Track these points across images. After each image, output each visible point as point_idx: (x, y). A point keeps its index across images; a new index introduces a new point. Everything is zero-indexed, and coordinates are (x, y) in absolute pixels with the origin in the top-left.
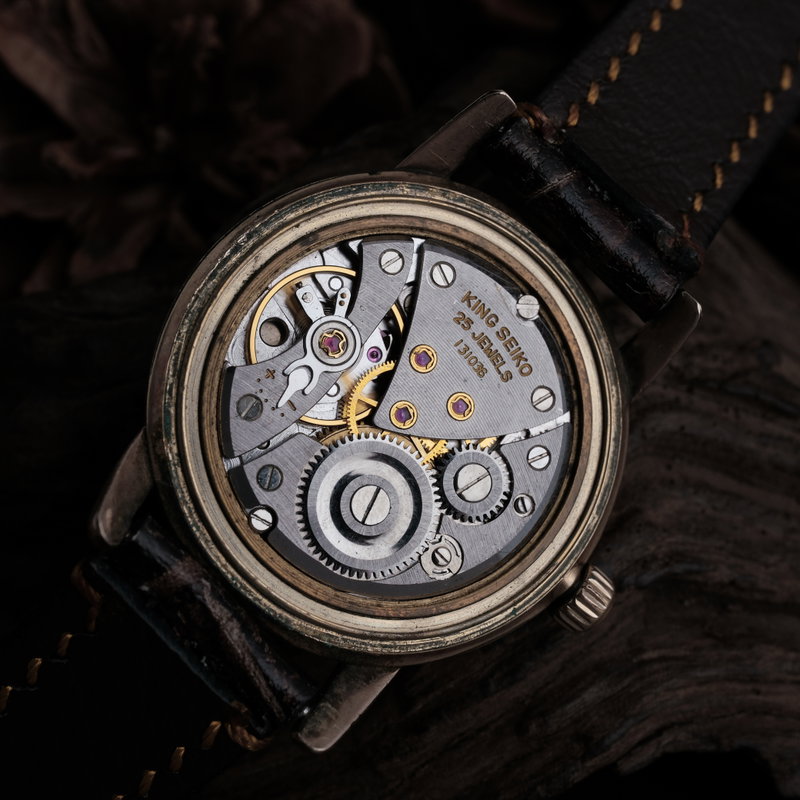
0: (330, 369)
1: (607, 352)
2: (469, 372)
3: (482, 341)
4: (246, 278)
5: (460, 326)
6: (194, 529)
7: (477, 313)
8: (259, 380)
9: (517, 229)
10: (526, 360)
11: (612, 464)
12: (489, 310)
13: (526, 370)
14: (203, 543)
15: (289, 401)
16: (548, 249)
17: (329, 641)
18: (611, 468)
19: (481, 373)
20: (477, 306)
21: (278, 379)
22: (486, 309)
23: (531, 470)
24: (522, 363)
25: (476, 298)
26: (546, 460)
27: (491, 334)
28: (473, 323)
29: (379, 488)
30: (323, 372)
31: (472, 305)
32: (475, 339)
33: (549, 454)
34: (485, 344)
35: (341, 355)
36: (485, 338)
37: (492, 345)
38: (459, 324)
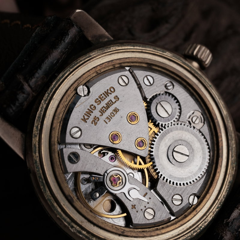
0: (127, 180)
1: (96, 52)
2: (118, 116)
3: (102, 112)
4: (92, 226)
5: (98, 122)
6: (201, 229)
7: (91, 115)
8: (137, 212)
10: (108, 90)
11: (144, 47)
12: (88, 109)
13: (112, 90)
14: (206, 224)
15: (144, 196)
16: (54, 83)
17: (234, 163)
18: (146, 47)
19: (117, 110)
20: (87, 115)
21: (135, 203)
22: (88, 111)
23: (154, 84)
24: (109, 92)
25: (84, 116)
26: (149, 77)
27: (99, 107)
28: (96, 116)
29: (174, 151)
30: (129, 183)
31: (87, 117)
32: (103, 114)
33: (146, 76)
34: (104, 110)
35: (121, 176)
36: (101, 110)
37: (104, 106)
38: (97, 123)
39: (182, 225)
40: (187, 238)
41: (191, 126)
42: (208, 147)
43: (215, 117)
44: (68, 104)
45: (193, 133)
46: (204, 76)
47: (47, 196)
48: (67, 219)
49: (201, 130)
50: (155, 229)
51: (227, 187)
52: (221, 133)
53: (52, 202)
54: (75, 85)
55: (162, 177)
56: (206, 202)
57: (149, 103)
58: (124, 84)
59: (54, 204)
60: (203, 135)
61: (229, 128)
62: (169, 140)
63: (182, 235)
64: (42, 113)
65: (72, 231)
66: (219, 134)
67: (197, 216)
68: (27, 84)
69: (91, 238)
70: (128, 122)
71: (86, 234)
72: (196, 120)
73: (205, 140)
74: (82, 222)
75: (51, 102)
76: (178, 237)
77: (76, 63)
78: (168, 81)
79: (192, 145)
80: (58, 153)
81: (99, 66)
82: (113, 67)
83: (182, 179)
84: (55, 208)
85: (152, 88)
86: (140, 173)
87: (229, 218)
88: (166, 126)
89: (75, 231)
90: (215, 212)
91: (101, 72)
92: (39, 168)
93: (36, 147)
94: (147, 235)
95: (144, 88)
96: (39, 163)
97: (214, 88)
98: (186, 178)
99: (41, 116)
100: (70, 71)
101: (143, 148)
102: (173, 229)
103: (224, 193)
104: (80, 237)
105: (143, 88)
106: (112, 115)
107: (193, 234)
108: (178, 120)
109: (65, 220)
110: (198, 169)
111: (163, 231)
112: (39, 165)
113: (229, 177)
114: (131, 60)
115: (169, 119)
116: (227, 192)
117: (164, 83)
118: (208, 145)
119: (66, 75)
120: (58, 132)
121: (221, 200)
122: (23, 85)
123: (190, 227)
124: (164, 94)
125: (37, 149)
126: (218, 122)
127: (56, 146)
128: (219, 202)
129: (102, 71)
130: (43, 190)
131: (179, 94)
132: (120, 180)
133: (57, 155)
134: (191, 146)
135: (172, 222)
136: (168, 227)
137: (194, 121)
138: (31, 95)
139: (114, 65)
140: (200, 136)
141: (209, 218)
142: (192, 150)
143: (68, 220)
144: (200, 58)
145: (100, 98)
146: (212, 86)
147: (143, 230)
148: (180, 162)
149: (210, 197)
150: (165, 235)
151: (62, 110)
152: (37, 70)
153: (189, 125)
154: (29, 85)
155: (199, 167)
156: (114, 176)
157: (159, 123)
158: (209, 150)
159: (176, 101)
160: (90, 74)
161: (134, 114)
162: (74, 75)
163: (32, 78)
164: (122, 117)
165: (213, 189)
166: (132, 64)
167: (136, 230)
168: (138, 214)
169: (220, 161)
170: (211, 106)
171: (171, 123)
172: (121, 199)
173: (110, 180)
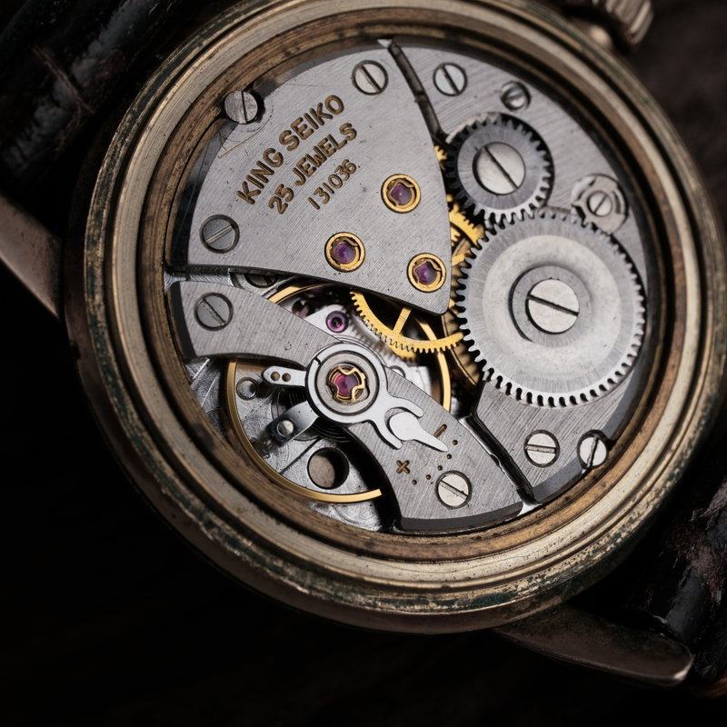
0: (383, 383)
2: (352, 185)
3: (303, 172)
4: (273, 522)
5: (290, 204)
6: (619, 540)
7: (267, 181)
8: (415, 482)
9: (128, 130)
10: (321, 105)
12: (260, 163)
13: (335, 105)
14: (633, 526)
15: (438, 434)
16: (151, 81)
17: (722, 341)
19: (351, 169)
20: (257, 181)
21: (406, 453)
22: (258, 168)
23: (467, 90)
24: (325, 110)
25: (245, 183)
26: (451, 70)
27: (293, 158)
28: (282, 186)
29: (530, 296)
30: (390, 393)
31: (256, 188)
32: (305, 180)
33: (443, 67)
34: (309, 166)
35: (362, 371)
36: (301, 167)
37: (308, 156)
38: (286, 205)
39: (557, 527)
40: (572, 567)
41: (585, 223)
42: (639, 287)
43: (660, 198)
44: (195, 148)
45: (592, 245)
46: (625, 72)
47: (129, 427)
48: (193, 500)
49: (618, 236)
50: (472, 538)
51: (699, 413)
52: (679, 245)
53: (144, 448)
54: (218, 89)
55: (494, 377)
56: (634, 456)
57: (450, 149)
58: (371, 89)
59: (151, 451)
60: (622, 250)
61: (707, 233)
62: (514, 265)
63: (558, 556)
64: (115, 171)
65: (210, 537)
66: (674, 250)
67: (605, 499)
68: (66, 77)
69: (268, 559)
70: (386, 205)
71: (254, 549)
72: (600, 204)
73: (630, 266)
74: (239, 511)
75: (142, 139)
76: (545, 562)
77: (220, 21)
78: (511, 82)
79: (590, 281)
80: (166, 297)
81: (291, 32)
82: (336, 38)
83: (557, 385)
84: (156, 465)
85: (461, 101)
86: (423, 370)
87: (708, 507)
88: (504, 220)
89: (217, 538)
90: (661, 491)
91: (301, 51)
92: (105, 341)
93: (93, 277)
94: (447, 555)
95: (437, 103)
96: (104, 325)
97: (657, 109)
98: (568, 383)
99: (109, 181)
100: (200, 45)
101: (432, 286)
102: (528, 537)
103: (690, 432)
104: (236, 555)
105: (432, 100)
106: (336, 181)
107: (593, 557)
108: (545, 205)
109: (187, 504)
110: (609, 356)
111: (498, 544)
112: (103, 333)
113: (707, 384)
114: (392, 16)
115: (516, 200)
116: (701, 429)
117: (498, 86)
118: (639, 281)
119: (190, 57)
120: (166, 234)
121: (682, 454)
122: (53, 79)
123: (584, 535)
124: (500, 122)
125: (99, 282)
126: (670, 212)
127: (158, 276)
128: (675, 458)
129: (304, 47)
130: (116, 410)
131: (547, 124)
132: (361, 383)
133: (163, 302)
134: (585, 284)
135: (526, 519)
136: (512, 531)
137: (593, 207)
138: (79, 111)
139: (339, 31)
140: (615, 252)
141: (645, 509)
142: (587, 297)
143: (197, 502)
144: (613, 13)
145: (297, 129)
146: (652, 103)
147: (435, 540)
148: (550, 330)
149: (647, 444)
150: (503, 558)
151: (176, 166)
152: (98, 33)
153: (579, 220)
154: (73, 80)
155: (611, 348)
156: (340, 372)
157: (483, 212)
158: (641, 298)
159: (537, 143)
160: (265, 54)
161: (403, 182)
162: (213, 59)
163: (81, 58)
164: (365, 190)
165: (657, 417)
166: (398, 30)
167: (410, 540)
168: (417, 489)
169: (677, 333)
170: (649, 161)
171: (523, 211)
172: (364, 441)
173: (328, 383)
